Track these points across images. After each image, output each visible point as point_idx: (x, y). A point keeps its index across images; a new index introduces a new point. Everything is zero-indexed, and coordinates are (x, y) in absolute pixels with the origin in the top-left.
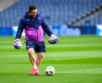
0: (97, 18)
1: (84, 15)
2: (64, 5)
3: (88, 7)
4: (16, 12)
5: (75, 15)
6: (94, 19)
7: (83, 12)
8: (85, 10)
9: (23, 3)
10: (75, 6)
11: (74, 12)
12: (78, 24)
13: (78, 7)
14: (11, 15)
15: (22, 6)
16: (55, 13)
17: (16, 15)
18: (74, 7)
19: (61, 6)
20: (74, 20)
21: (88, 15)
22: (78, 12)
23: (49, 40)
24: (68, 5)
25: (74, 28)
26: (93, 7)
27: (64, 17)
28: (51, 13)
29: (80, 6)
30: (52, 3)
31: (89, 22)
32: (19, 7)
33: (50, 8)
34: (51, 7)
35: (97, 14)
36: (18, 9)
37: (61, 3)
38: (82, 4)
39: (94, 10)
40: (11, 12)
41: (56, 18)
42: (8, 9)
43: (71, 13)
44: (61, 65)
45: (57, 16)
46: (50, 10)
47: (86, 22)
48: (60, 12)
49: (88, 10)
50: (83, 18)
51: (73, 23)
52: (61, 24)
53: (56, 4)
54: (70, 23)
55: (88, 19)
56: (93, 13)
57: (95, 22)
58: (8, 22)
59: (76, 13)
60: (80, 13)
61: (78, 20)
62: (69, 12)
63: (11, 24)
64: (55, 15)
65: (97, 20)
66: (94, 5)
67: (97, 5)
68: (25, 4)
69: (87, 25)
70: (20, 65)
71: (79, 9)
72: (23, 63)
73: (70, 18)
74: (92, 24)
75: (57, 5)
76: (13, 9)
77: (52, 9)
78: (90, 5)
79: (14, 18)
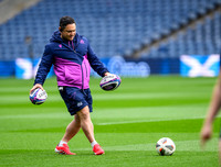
0: (181, 42)
1: (156, 36)
2: (116, 17)
3: (163, 20)
4: (22, 31)
5: (139, 37)
6: (177, 44)
7: (155, 30)
8: (158, 27)
9: (35, 12)
10: (139, 18)
11: (137, 30)
12: (144, 54)
13: (144, 21)
14: (13, 36)
15: (34, 19)
16: (100, 31)
17: (22, 36)
18: (135, 21)
19: (111, 19)
20: (137, 46)
21: (163, 37)
22: (144, 30)
23: (103, 82)
24: (125, 17)
25: (137, 61)
26: (173, 21)
27: (118, 40)
28: (90, 32)
29: (148, 18)
30: (92, 13)
31: (165, 50)
32: (29, 21)
33: (89, 22)
34: (91, 19)
35: (181, 33)
36: (26, 24)
37: (110, 12)
38: (153, 15)
39: (175, 26)
40: (13, 31)
41: (102, 43)
42: (8, 24)
43: (131, 32)
44: (110, 135)
45: (103, 38)
46: (90, 27)
47: (161, 50)
48: (109, 31)
49: (164, 26)
50: (153, 42)
51: (135, 51)
52: (111, 53)
53: (101, 15)
54: (128, 52)
55: (163, 44)
56: (173, 31)
57: (177, 50)
58: (7, 51)
59: (140, 32)
60: (149, 32)
61: (144, 47)
62: (127, 31)
63: (12, 53)
64: (100, 36)
65: (182, 47)
66: (176, 17)
67: (182, 15)
68: (41, 15)
69: (163, 55)
70: (30, 134)
71: (146, 25)
72: (37, 131)
73: (130, 43)
74: (172, 54)
75: (103, 17)
76: (17, 24)
77: (93, 24)
78: (167, 17)
79: (19, 43)
